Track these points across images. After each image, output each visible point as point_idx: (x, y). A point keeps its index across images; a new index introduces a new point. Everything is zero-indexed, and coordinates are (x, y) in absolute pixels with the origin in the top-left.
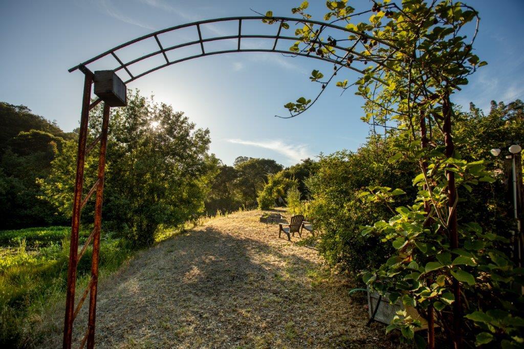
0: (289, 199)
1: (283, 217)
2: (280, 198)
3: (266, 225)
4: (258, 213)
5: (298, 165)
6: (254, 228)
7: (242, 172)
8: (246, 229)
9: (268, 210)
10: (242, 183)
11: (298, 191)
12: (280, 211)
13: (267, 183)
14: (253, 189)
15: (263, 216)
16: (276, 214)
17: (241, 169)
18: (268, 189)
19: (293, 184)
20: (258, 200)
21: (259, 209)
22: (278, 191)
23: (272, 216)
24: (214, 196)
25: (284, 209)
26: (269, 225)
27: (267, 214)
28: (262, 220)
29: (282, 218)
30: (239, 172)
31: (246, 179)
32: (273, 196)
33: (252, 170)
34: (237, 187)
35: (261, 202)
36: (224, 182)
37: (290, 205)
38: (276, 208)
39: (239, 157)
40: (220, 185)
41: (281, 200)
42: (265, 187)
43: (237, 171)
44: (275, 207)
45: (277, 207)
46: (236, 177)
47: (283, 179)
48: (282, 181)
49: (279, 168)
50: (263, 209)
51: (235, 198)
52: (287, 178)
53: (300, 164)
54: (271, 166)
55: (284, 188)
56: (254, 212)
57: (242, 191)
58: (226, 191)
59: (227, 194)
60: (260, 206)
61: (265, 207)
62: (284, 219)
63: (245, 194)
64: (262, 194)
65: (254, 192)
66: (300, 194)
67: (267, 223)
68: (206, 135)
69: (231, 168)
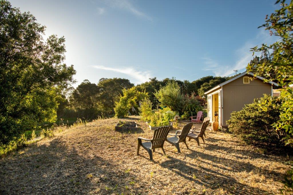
0: (142, 108)
1: (138, 125)
2: (133, 108)
3: (121, 135)
4: (114, 121)
5: (147, 83)
6: (108, 139)
7: (103, 88)
8: (99, 141)
9: (123, 118)
10: (103, 97)
11: (150, 101)
12: (133, 119)
13: (123, 96)
14: (112, 101)
15: (119, 124)
16: (131, 122)
17: (102, 86)
18: (123, 100)
19: (145, 96)
20: (115, 109)
21: (116, 117)
22: (132, 103)
23: (127, 125)
24: (80, 107)
25: (137, 117)
26: (124, 135)
27: (122, 123)
28: (118, 129)
29: (137, 127)
30: (101, 88)
31: (106, 93)
32: (128, 106)
33: (111, 87)
34: (99, 100)
35: (117, 111)
36: (89, 96)
37: (143, 114)
38: (130, 117)
39: (102, 79)
40: (85, 98)
41: (134, 110)
42: (121, 99)
43: (99, 87)
44: (129, 115)
45: (130, 115)
46: (98, 92)
47: (136, 91)
48: (135, 93)
49: (132, 85)
50: (119, 117)
51: (98, 109)
52: (139, 91)
53: (148, 82)
54: (125, 83)
55: (136, 100)
56: (111, 120)
57: (103, 103)
58: (90, 103)
59: (91, 105)
60: (116, 115)
61: (121, 115)
62: (139, 127)
63: (106, 105)
64: (118, 105)
65: (113, 103)
66: (152, 103)
67: (122, 133)
68: (60, 43)
69: (94, 85)
